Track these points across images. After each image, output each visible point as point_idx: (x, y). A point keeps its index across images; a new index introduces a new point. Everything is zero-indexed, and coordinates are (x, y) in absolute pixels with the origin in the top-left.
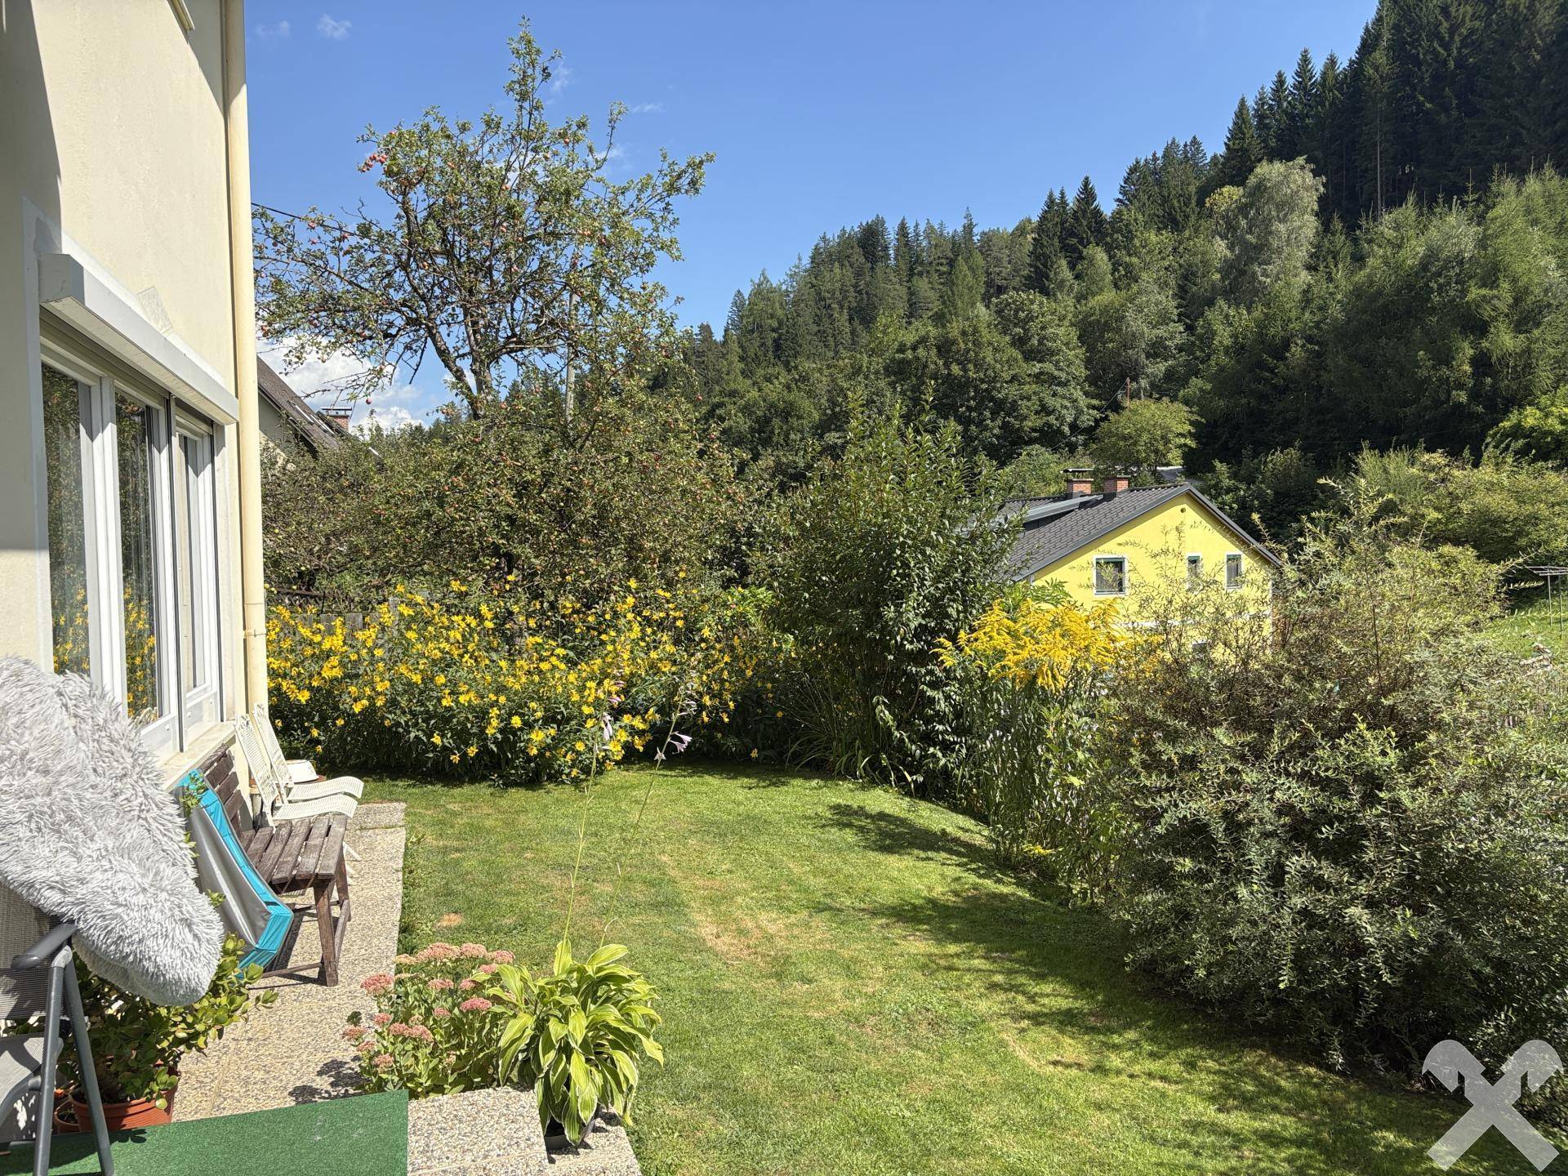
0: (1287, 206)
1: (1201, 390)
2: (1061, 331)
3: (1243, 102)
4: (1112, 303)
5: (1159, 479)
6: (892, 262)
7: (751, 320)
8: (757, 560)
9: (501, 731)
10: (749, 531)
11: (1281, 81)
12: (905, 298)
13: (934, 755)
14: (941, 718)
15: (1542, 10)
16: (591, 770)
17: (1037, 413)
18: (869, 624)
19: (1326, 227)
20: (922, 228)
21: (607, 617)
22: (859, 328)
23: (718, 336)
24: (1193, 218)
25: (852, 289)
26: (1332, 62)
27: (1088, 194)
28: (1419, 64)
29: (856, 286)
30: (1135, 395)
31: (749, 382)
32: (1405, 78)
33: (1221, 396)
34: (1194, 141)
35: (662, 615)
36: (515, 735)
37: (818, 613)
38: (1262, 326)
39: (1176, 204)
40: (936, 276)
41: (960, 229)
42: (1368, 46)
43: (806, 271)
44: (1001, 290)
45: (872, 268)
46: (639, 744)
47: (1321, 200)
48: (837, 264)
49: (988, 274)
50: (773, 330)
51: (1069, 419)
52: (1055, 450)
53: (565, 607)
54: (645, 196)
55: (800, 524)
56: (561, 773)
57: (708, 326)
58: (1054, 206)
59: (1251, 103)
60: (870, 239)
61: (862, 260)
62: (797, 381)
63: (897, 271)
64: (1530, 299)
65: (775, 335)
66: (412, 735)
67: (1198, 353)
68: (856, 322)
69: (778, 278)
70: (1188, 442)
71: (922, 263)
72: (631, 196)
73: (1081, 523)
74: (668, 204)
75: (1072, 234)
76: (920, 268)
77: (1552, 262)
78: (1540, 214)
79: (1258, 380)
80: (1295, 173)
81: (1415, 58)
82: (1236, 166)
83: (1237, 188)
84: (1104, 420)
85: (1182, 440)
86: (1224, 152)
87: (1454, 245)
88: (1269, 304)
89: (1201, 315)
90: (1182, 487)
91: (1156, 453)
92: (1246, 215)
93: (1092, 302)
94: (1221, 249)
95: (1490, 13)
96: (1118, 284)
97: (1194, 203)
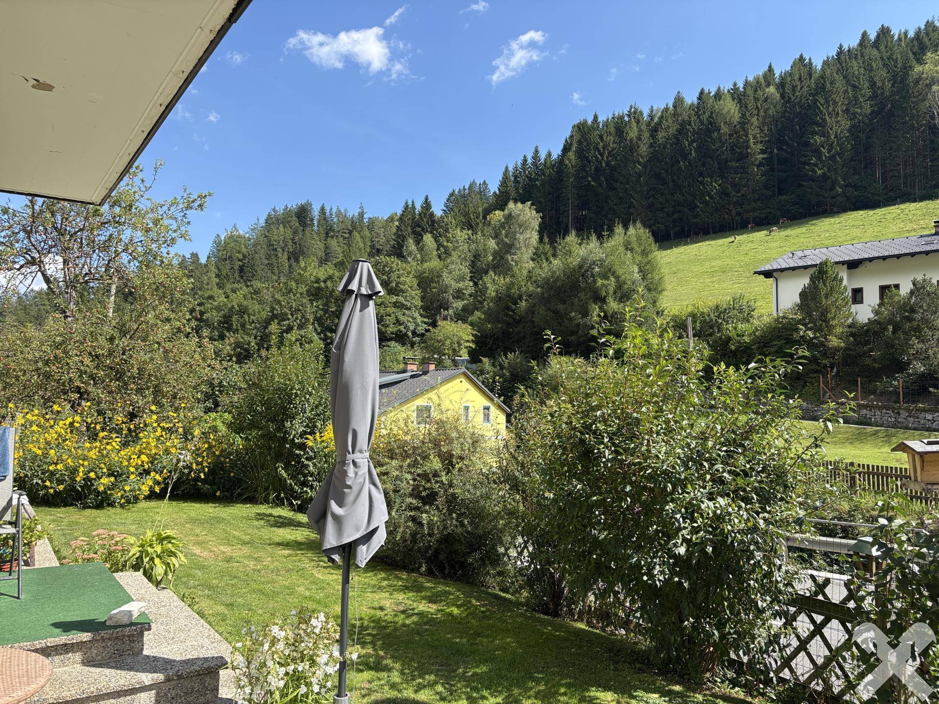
0: (524, 226)
1: (480, 318)
2: (408, 280)
3: (507, 168)
4: (435, 267)
5: (455, 364)
6: (316, 228)
7: (225, 252)
8: (224, 400)
9: (84, 479)
10: (220, 385)
11: (525, 160)
12: (323, 250)
13: (306, 491)
14: (312, 475)
15: (642, 145)
16: (132, 500)
17: (394, 324)
18: (279, 429)
19: (541, 240)
20: (334, 210)
21: (141, 425)
22: (294, 264)
23: (203, 260)
24: (481, 225)
25: (290, 241)
26: (549, 154)
27: (427, 205)
28: (589, 162)
29: (293, 239)
30: (445, 319)
31: (221, 291)
32: (583, 168)
33: (489, 322)
34: (484, 183)
35: (172, 425)
36: (91, 482)
37: (253, 425)
38: (509, 287)
39: (472, 217)
40: (341, 239)
41: (356, 214)
42: (566, 149)
43: (262, 227)
44: (379, 251)
45: (303, 230)
46: (157, 489)
47: (540, 226)
48: (281, 226)
49: (372, 241)
50: (239, 260)
51: (412, 328)
52: (403, 344)
53: (118, 420)
54: (173, 209)
55: (247, 382)
56: (115, 503)
57: (197, 254)
58: (408, 209)
59: (511, 169)
60: (302, 214)
61: (297, 224)
62: (251, 293)
63: (318, 233)
64: (626, 286)
65: (240, 263)
66: (35, 481)
67: (479, 298)
68: (292, 261)
69: (244, 230)
70: (471, 345)
71: (333, 231)
72: (165, 208)
73: (410, 386)
74: (185, 214)
75: (419, 226)
76: (332, 234)
77: (636, 269)
78: (634, 245)
79: (507, 315)
80: (527, 210)
81: (587, 158)
82: (501, 201)
83: (501, 213)
84: (429, 330)
85: (468, 344)
86: (497, 192)
87: (593, 257)
88: (513, 276)
89: (481, 279)
90: (464, 369)
91: (454, 350)
92: (504, 228)
93: (426, 265)
94: (492, 244)
95: (621, 142)
96: (440, 257)
97: (481, 217)
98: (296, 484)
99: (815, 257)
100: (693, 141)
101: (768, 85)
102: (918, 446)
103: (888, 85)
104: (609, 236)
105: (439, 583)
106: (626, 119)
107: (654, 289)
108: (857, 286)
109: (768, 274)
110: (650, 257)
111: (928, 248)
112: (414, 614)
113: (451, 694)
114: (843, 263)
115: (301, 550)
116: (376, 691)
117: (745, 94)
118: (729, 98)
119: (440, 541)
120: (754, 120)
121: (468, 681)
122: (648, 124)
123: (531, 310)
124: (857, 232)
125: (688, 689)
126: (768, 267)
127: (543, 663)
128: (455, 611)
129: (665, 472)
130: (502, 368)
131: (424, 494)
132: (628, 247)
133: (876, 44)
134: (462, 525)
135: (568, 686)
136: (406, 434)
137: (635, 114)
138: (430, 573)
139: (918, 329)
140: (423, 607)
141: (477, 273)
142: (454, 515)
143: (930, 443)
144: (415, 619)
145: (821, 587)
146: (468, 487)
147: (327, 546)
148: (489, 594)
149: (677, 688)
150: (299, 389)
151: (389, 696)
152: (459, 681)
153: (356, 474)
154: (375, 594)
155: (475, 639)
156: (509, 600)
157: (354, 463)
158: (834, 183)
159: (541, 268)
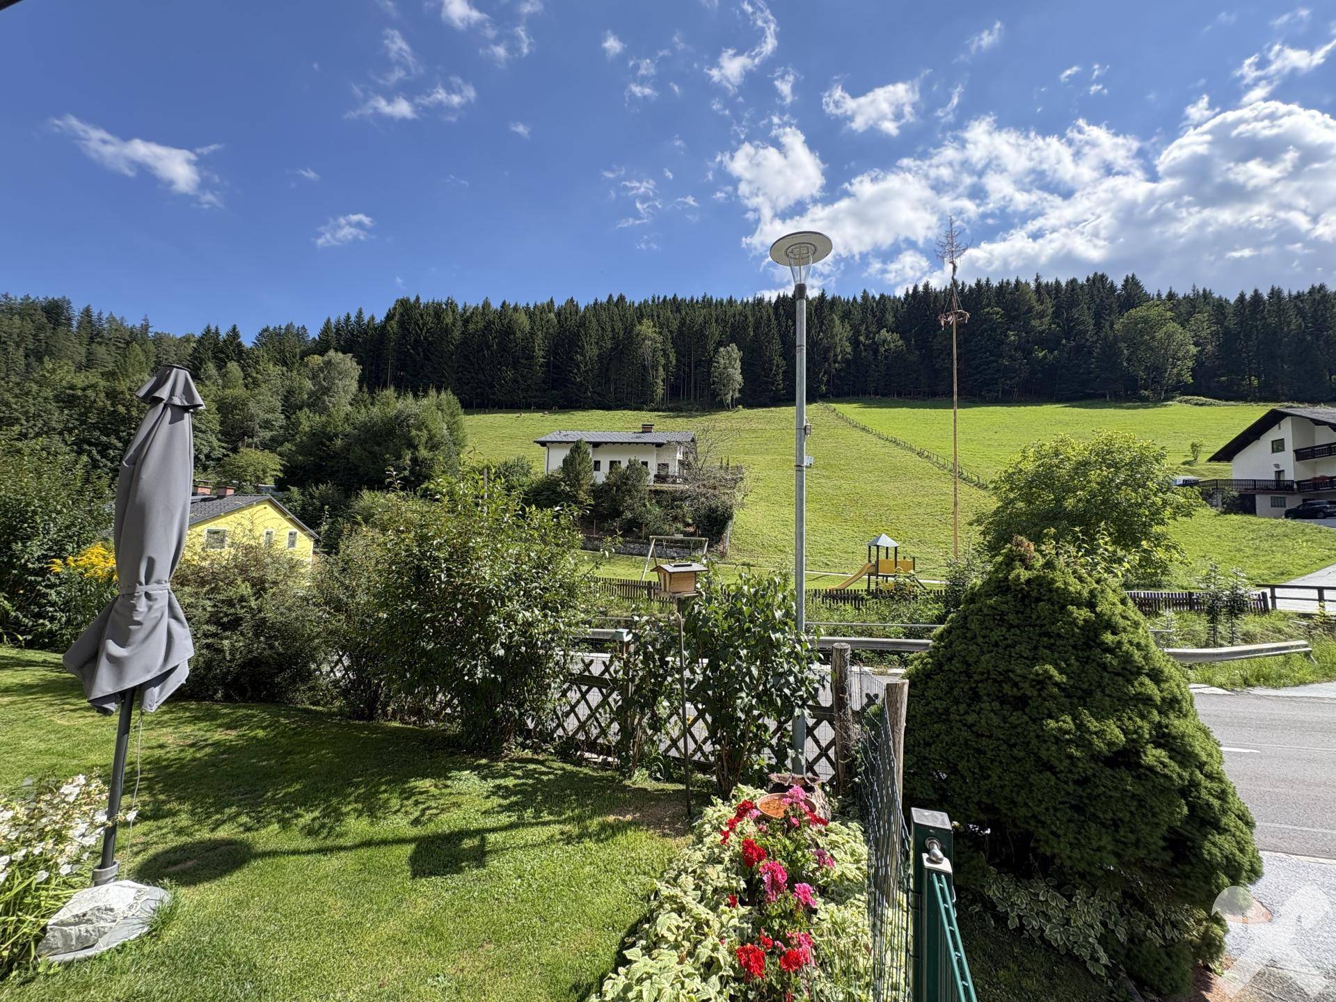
0: (343, 374)
1: (290, 450)
3: (329, 319)
4: (240, 395)
5: (258, 491)
6: (74, 329)
11: (348, 317)
12: (84, 355)
13: (43, 624)
14: (53, 605)
15: (455, 330)
19: (360, 388)
20: (105, 315)
22: (35, 364)
24: (297, 365)
25: (31, 337)
26: (373, 318)
27: (234, 334)
28: (409, 333)
29: (35, 336)
30: (249, 446)
32: (404, 337)
33: (300, 454)
34: (303, 327)
38: (324, 425)
39: (288, 356)
40: (113, 348)
41: (138, 325)
42: (389, 317)
45: (54, 329)
47: (360, 376)
48: (17, 317)
58: (210, 333)
59: (333, 321)
60: (54, 309)
61: (44, 320)
63: (78, 336)
64: (436, 439)
67: (290, 431)
68: (32, 359)
70: (279, 474)
71: (102, 337)
75: (222, 352)
76: (99, 340)
77: (445, 427)
78: (445, 407)
79: (320, 450)
80: (348, 360)
81: (408, 330)
82: (321, 347)
83: (320, 358)
84: (228, 455)
85: (275, 473)
86: (317, 338)
87: (408, 411)
88: (329, 416)
89: (295, 413)
90: (269, 496)
91: (258, 477)
92: (323, 372)
93: (228, 392)
94: (309, 384)
95: (438, 324)
96: (246, 386)
97: (298, 357)
98: (24, 616)
99: (574, 436)
100: (495, 337)
101: (550, 312)
102: (670, 568)
103: (622, 333)
104: (424, 396)
105: (239, 707)
106: (444, 306)
107: (459, 443)
108: (597, 459)
109: (543, 444)
110: (457, 418)
111: (638, 441)
112: (207, 746)
113: (258, 822)
114: (590, 443)
115: (31, 694)
116: (156, 843)
117: (534, 313)
118: (523, 313)
119: (243, 666)
120: (540, 333)
121: (278, 803)
122: (462, 316)
123: (347, 448)
124: (598, 424)
125: (492, 760)
126: (543, 439)
127: (361, 766)
128: (261, 733)
129: (490, 591)
130: (312, 497)
131: (225, 620)
132: (439, 407)
133: (617, 304)
134: (271, 647)
135: (388, 783)
136: (204, 559)
137: (451, 305)
138: (227, 699)
139: (630, 491)
140: (219, 735)
141: (290, 406)
142: (262, 638)
143: (675, 566)
144: (208, 750)
145: (587, 666)
146: (282, 609)
147: (97, 693)
148: (299, 710)
149: (484, 761)
150: (40, 506)
151: (174, 844)
152: (268, 806)
153: (150, 608)
154: (152, 732)
155: (285, 758)
156: (321, 712)
157: (148, 596)
158: (587, 389)
159: (359, 412)
